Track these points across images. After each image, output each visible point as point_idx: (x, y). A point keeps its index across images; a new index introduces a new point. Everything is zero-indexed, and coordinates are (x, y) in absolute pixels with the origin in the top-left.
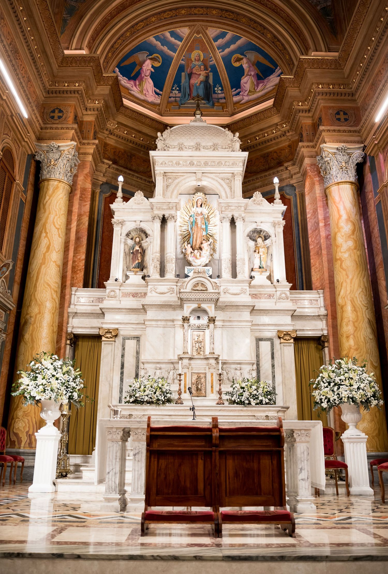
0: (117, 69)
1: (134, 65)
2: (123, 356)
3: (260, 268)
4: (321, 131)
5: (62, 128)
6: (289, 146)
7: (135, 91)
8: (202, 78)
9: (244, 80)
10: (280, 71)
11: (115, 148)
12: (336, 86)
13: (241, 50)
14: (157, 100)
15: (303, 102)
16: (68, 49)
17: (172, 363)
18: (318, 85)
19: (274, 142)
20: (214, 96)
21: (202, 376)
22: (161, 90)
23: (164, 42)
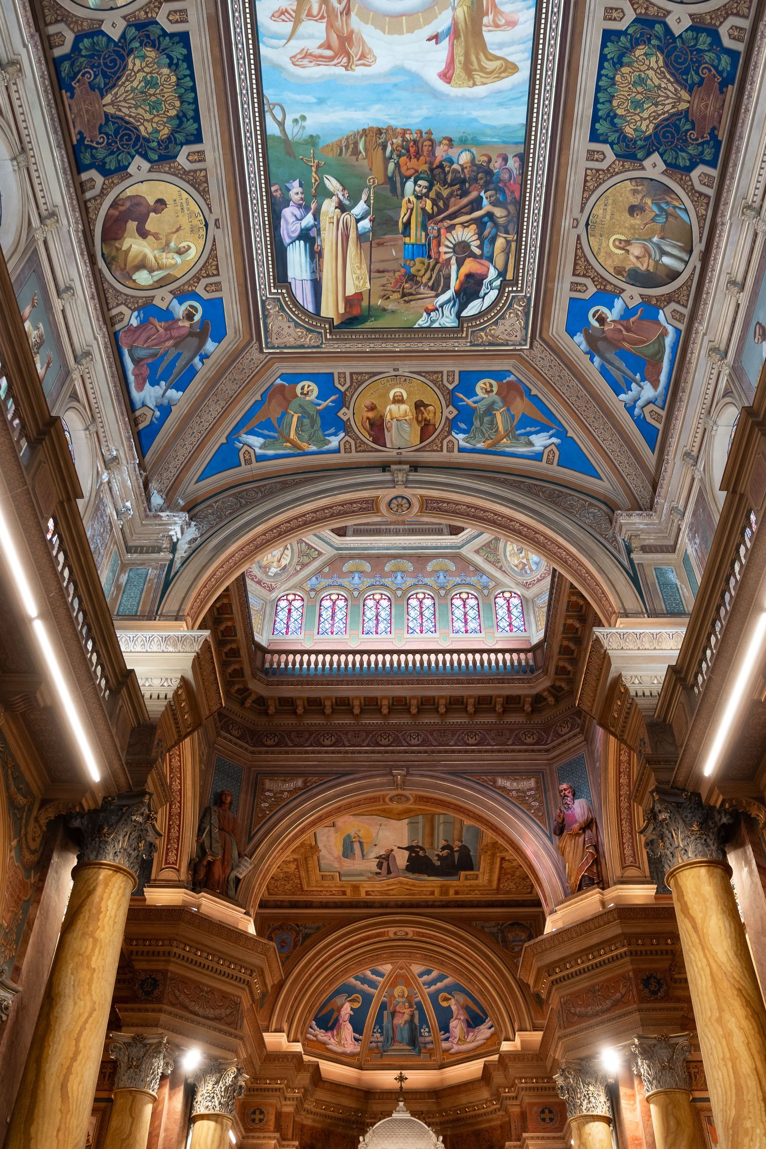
0: (314, 1023)
1: (332, 1011)
4: (525, 1139)
5: (264, 1138)
6: (501, 1126)
7: (333, 1045)
8: (406, 1017)
9: (453, 1023)
10: (490, 1023)
11: (312, 1128)
12: (540, 1081)
13: (449, 989)
14: (357, 1049)
15: (510, 1088)
16: (267, 1031)
18: (521, 1079)
19: (485, 1118)
20: (421, 1039)
22: (361, 1034)
23: (364, 980)
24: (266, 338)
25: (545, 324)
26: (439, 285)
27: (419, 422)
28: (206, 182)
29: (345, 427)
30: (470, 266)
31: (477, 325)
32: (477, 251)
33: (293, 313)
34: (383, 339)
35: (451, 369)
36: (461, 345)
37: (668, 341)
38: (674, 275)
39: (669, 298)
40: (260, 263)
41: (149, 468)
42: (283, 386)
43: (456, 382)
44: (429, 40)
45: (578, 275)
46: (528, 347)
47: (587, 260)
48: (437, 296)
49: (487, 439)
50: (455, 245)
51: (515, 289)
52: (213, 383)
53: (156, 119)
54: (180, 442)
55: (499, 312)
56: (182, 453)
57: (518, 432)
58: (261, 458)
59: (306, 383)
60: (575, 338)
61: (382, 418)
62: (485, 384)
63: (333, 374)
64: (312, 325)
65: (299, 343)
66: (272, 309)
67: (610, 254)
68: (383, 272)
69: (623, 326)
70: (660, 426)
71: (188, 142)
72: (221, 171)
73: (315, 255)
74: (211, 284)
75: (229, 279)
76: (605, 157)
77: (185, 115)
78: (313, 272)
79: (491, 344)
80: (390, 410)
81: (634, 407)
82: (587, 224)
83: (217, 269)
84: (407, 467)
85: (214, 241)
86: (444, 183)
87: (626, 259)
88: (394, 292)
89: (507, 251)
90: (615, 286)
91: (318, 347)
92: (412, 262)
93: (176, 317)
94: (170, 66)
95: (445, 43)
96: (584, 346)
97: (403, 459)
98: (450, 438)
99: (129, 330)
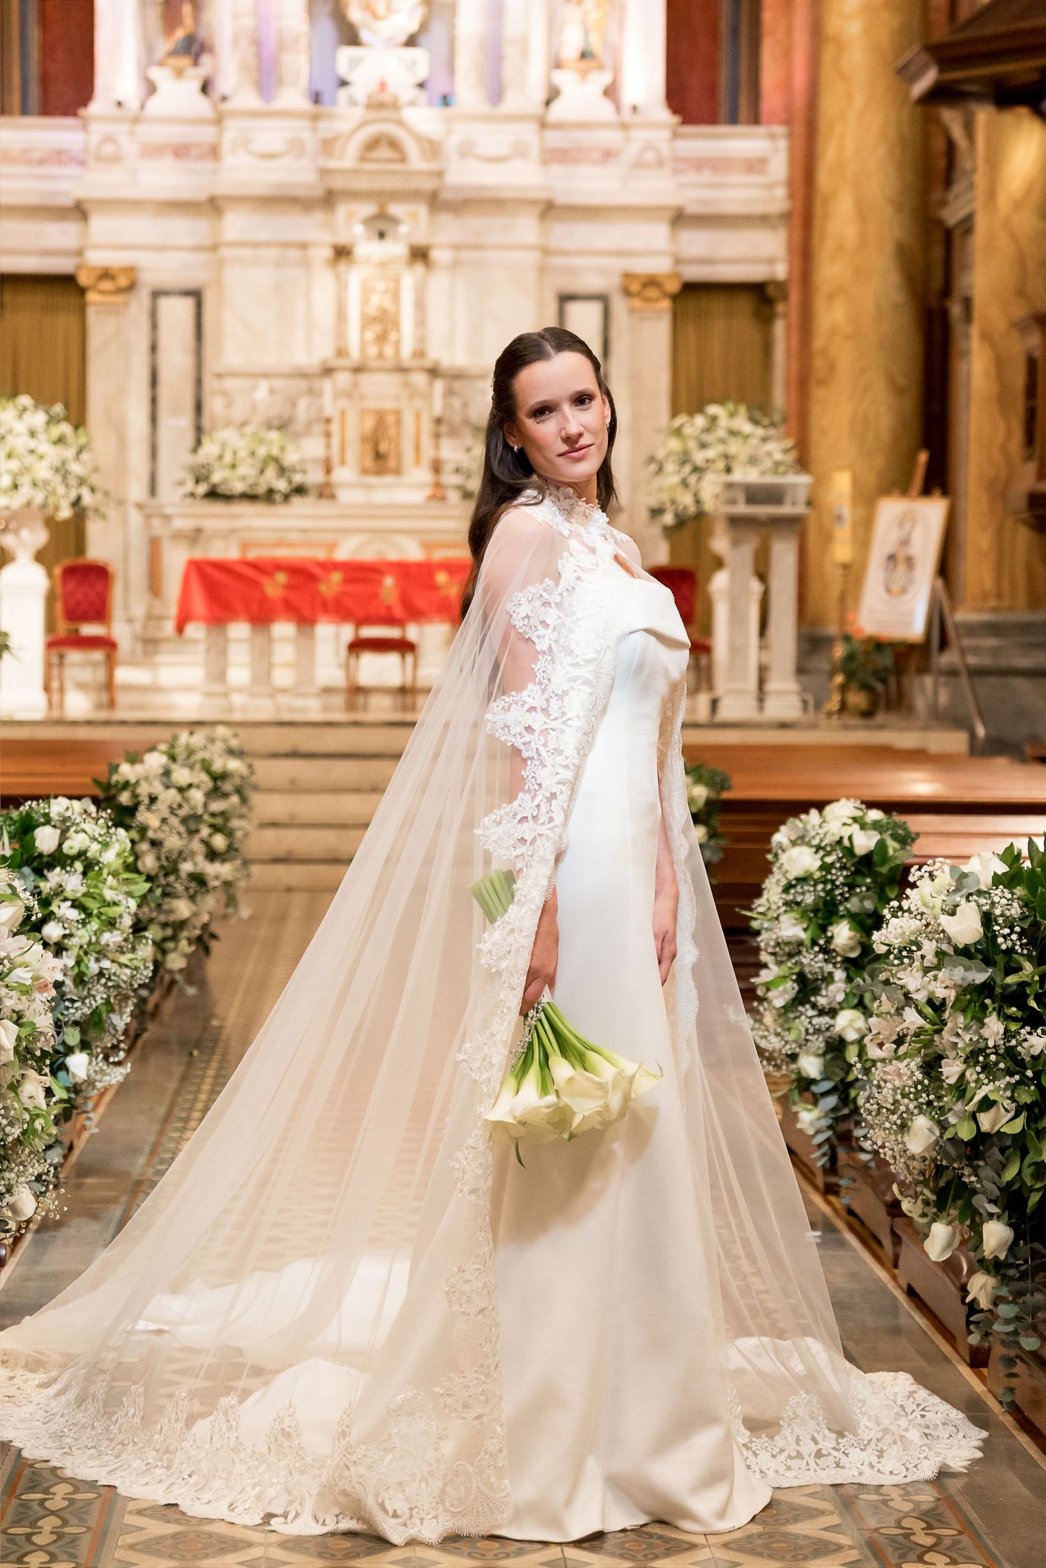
2: (154, 348)
3: (584, 55)
17: (304, 375)
21: (390, 419)
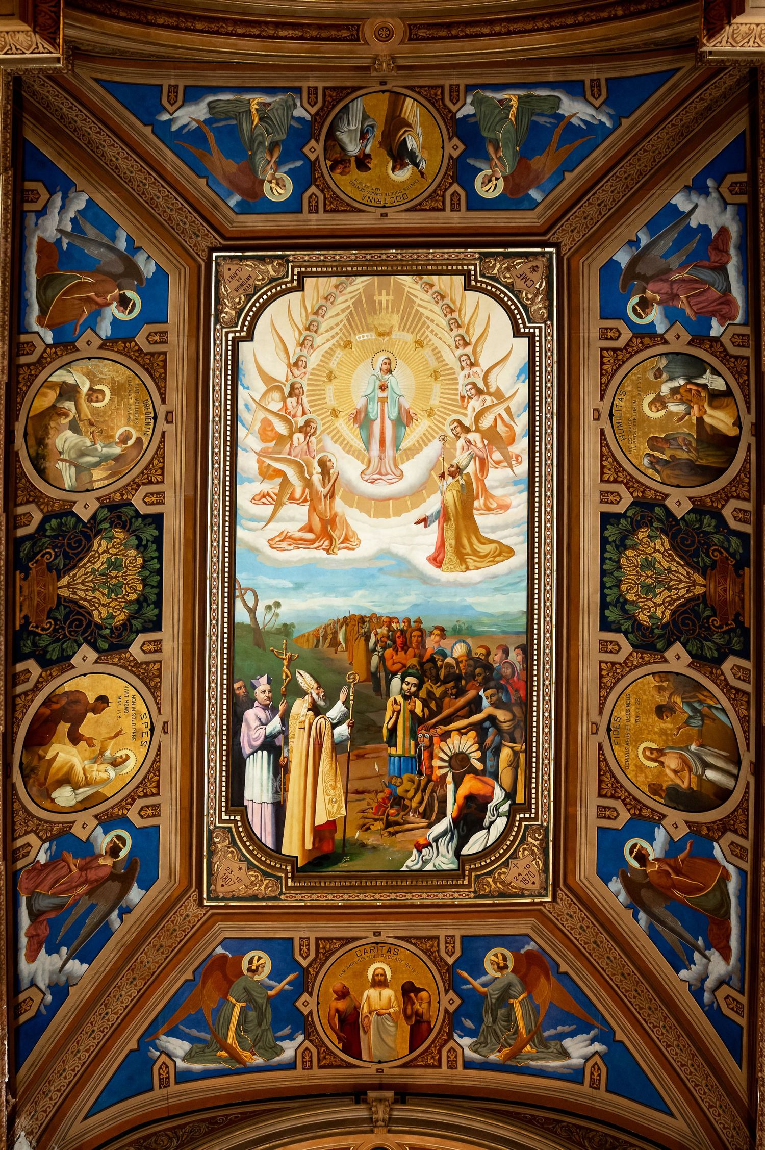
24: (209, 884)
25: (570, 865)
26: (432, 811)
27: (408, 1018)
28: (159, 676)
29: (304, 1025)
30: (470, 785)
31: (483, 868)
32: (479, 766)
33: (247, 848)
34: (360, 887)
35: (450, 933)
36: (463, 897)
37: (732, 886)
38: (723, 794)
39: (724, 826)
40: (212, 780)
41: (20, 1091)
42: (224, 957)
43: (458, 953)
44: (417, 523)
45: (605, 796)
46: (550, 899)
47: (613, 776)
48: (430, 826)
49: (503, 1046)
50: (451, 758)
51: (527, 816)
52: (132, 950)
53: (113, 604)
54: (72, 1046)
55: (509, 847)
56: (73, 1064)
57: (546, 1034)
58: (184, 1077)
59: (256, 953)
60: (610, 884)
61: (356, 1010)
62: (496, 955)
63: (292, 939)
64: (269, 866)
65: (250, 892)
66: (221, 843)
67: (641, 768)
68: (362, 792)
69: (670, 866)
70: (743, 1022)
71: (145, 630)
72: (178, 664)
73: (280, 770)
74: (148, 807)
75: (171, 800)
76: (620, 648)
77: (146, 600)
78: (276, 792)
79: (502, 895)
80: (368, 997)
81: (702, 990)
82: (609, 730)
83: (158, 786)
84: (390, 1094)
85: (159, 750)
86: (436, 679)
87: (661, 774)
88: (376, 820)
89: (514, 765)
90: (653, 810)
91: (275, 898)
92: (399, 780)
93: (97, 851)
94: (137, 548)
95: (435, 526)
96: (623, 896)
97: (385, 1081)
98: (451, 1044)
99: (34, 868)
